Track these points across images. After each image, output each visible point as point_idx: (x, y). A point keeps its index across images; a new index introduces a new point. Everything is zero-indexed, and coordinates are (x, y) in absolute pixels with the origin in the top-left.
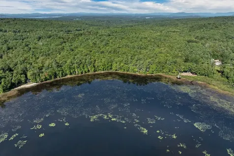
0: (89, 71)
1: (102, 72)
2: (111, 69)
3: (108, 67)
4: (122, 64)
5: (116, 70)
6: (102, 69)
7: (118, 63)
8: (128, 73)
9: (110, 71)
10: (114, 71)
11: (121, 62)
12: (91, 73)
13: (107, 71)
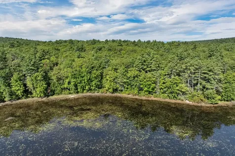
0: (27, 92)
1: (73, 96)
2: (100, 87)
3: (90, 80)
4: (132, 72)
5: (115, 90)
6: (72, 86)
7: (121, 70)
8: (152, 98)
9: (96, 94)
10: (109, 94)
11: (127, 67)
12: (36, 98)
13: (87, 94)
